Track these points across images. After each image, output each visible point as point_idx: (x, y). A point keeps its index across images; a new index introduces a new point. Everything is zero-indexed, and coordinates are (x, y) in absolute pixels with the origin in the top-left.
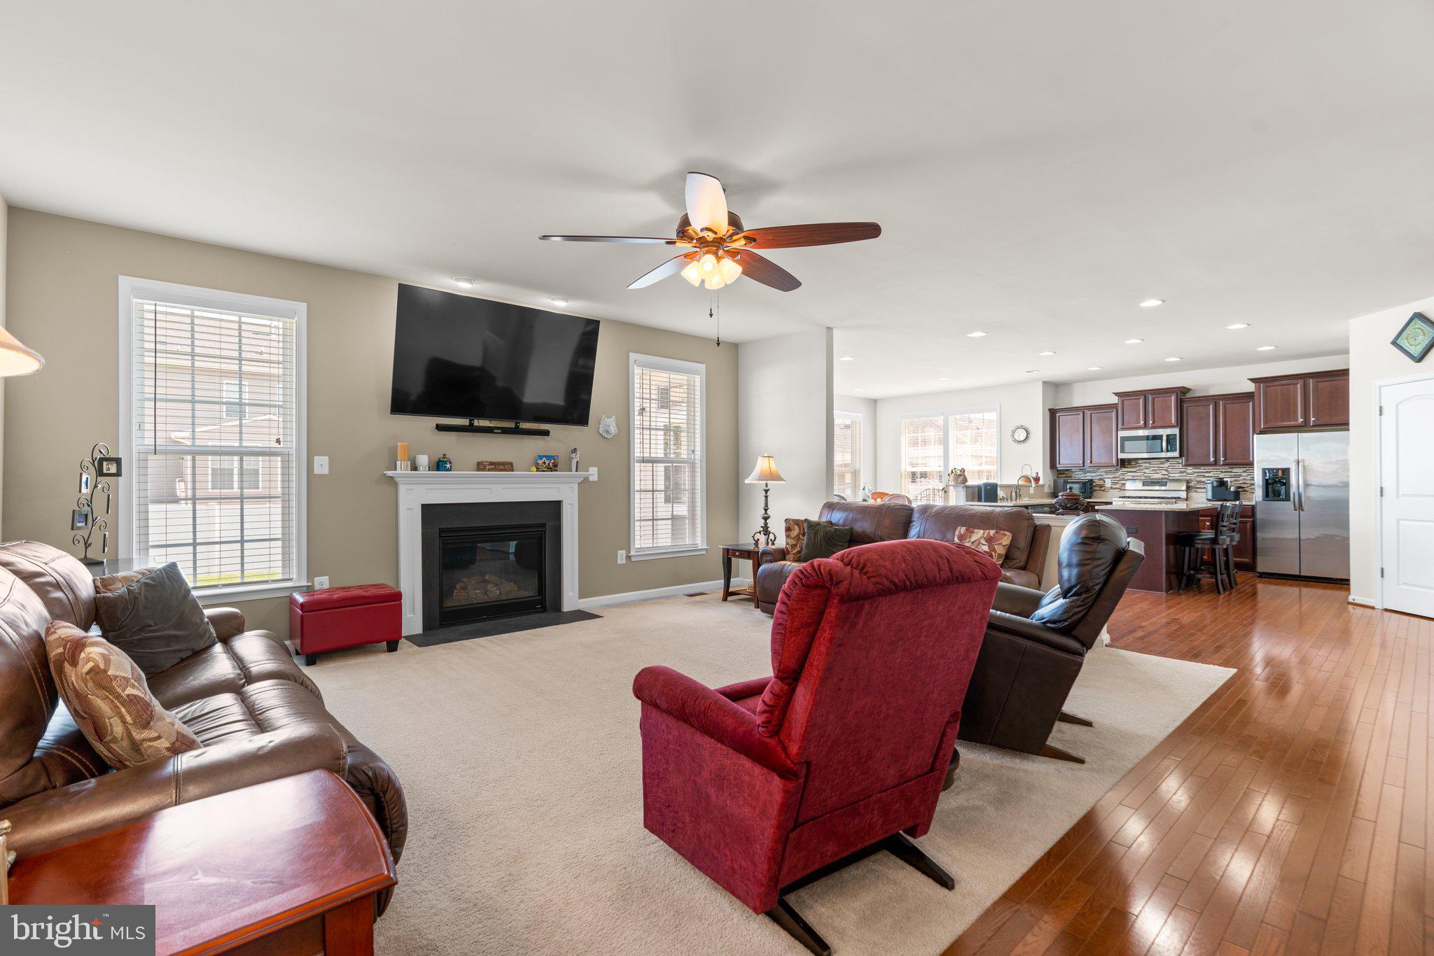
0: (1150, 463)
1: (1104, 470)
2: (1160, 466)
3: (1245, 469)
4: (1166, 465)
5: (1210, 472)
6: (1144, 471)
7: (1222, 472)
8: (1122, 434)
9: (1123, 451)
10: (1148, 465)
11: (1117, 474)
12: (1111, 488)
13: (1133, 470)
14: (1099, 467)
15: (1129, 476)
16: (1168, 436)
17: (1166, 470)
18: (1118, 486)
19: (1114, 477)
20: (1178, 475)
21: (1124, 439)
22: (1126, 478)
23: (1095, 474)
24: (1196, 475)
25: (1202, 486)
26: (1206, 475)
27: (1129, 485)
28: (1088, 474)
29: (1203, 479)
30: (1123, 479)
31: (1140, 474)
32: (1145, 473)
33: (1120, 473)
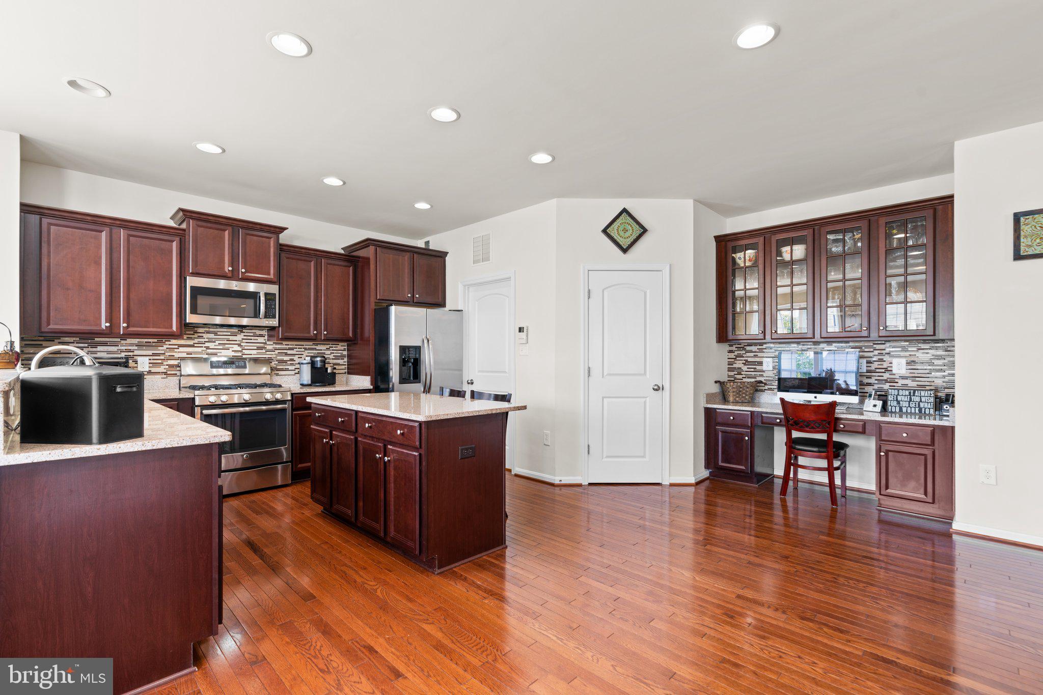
0: (216, 334)
1: (136, 341)
2: (231, 338)
3: (328, 347)
4: (240, 337)
5: (292, 349)
6: (207, 344)
7: (306, 349)
8: (192, 281)
9: (194, 311)
10: (212, 336)
11: (161, 350)
12: (150, 372)
13: (191, 342)
14: (127, 335)
15: (182, 352)
16: (266, 294)
17: (239, 345)
18: (162, 369)
19: (154, 355)
20: (255, 352)
21: (196, 291)
22: (177, 355)
23: (114, 349)
24: (277, 352)
25: (284, 367)
26: (289, 352)
27: (189, 368)
28: (100, 348)
29: (286, 358)
30: (172, 358)
31: (199, 350)
32: (208, 348)
33: (165, 347)
